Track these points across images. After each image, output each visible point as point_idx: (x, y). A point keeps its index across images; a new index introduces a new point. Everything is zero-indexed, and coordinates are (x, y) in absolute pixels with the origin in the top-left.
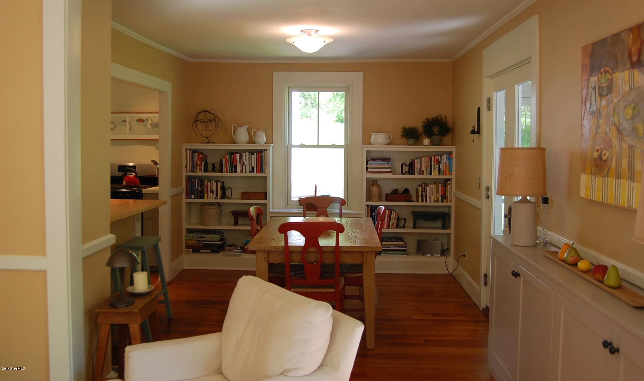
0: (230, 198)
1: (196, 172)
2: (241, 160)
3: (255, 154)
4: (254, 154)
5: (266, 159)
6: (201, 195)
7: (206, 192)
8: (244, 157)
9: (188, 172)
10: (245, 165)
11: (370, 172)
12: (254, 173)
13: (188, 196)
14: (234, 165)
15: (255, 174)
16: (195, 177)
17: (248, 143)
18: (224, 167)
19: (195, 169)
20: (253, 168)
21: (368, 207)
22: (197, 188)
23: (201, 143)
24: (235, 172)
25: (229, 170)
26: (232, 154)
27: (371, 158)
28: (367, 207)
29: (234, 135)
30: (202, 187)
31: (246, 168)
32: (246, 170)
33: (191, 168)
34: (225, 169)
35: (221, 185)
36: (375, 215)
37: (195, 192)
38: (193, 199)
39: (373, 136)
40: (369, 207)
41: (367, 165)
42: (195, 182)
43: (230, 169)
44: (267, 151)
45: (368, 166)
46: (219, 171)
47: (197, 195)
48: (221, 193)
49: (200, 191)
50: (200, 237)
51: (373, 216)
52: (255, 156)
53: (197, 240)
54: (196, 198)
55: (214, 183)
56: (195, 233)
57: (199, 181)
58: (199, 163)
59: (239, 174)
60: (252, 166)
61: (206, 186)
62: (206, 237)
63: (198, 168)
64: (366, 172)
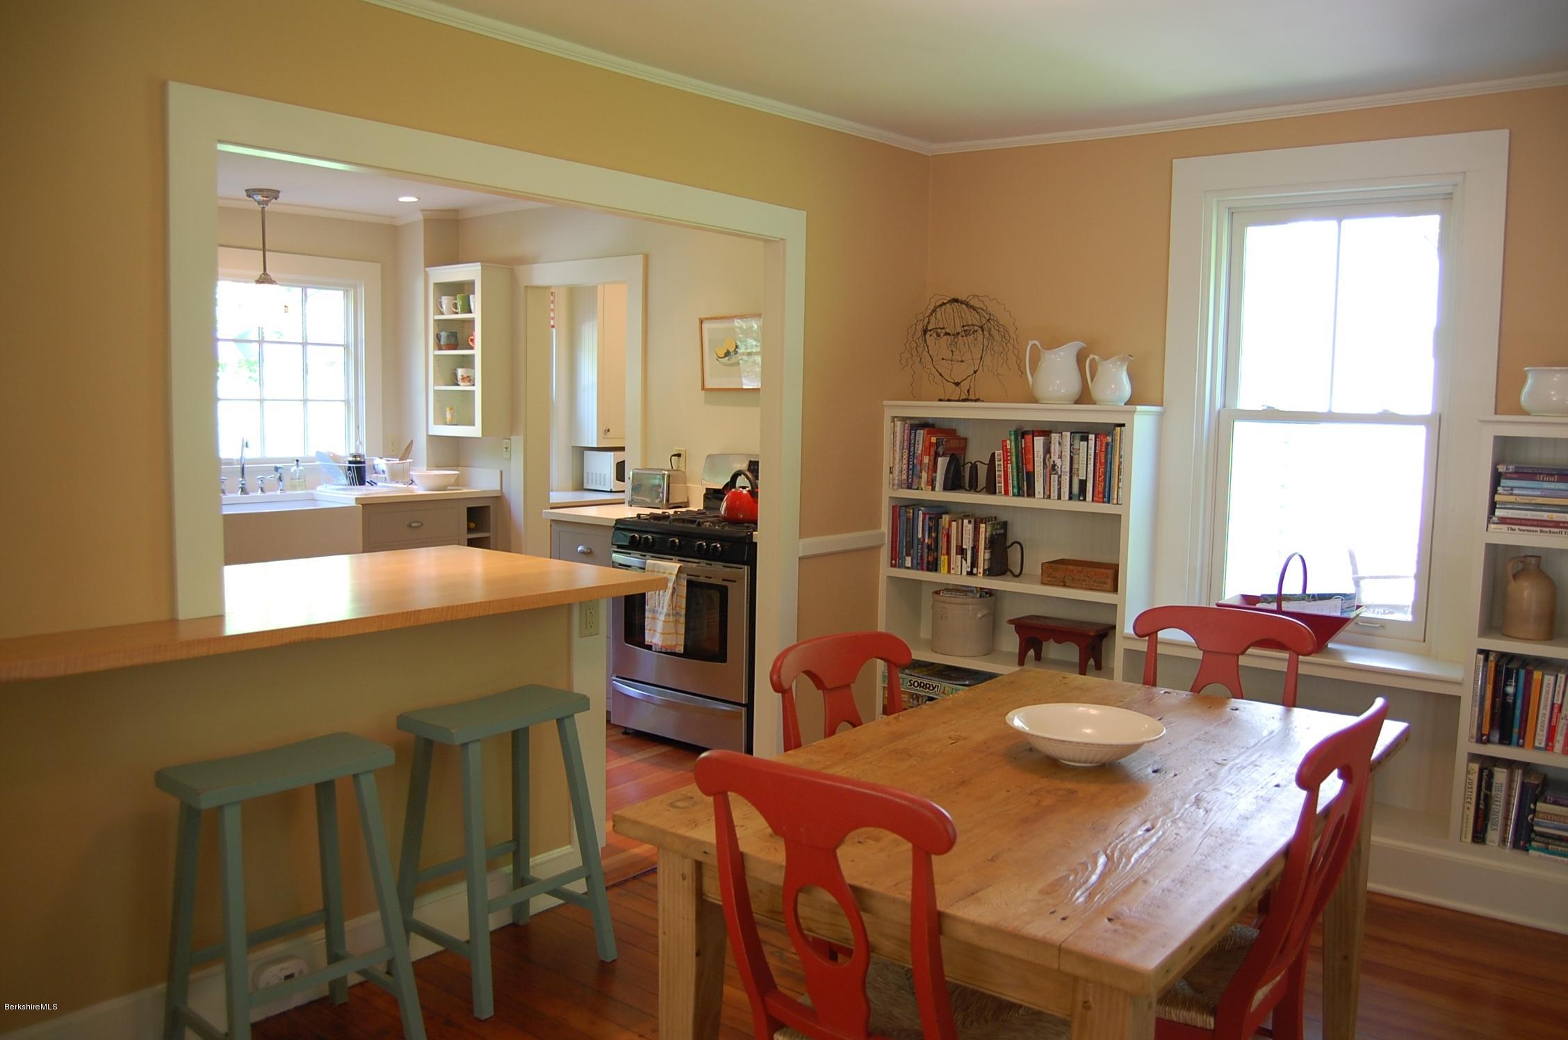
0: (1017, 576)
1: (917, 489)
2: (1048, 456)
3: (1092, 437)
4: (1085, 439)
5: (1120, 457)
6: (930, 559)
7: (944, 551)
8: (1055, 448)
9: (896, 487)
10: (1056, 473)
11: (1503, 521)
12: (1085, 499)
13: (896, 561)
14: (1028, 473)
15: (1089, 506)
16: (915, 504)
17: (1077, 402)
18: (1000, 476)
19: (916, 480)
20: (1083, 484)
21: (1486, 659)
22: (920, 536)
23: (940, 400)
24: (1029, 496)
25: (1013, 487)
26: (1024, 434)
27: (1511, 468)
28: (1481, 657)
29: (1032, 376)
30: (933, 535)
31: (1060, 483)
32: (1060, 489)
33: (904, 477)
34: (1003, 484)
35: (988, 534)
36: (1515, 695)
37: (915, 547)
38: (908, 568)
39: (1529, 382)
40: (1491, 658)
41: (1494, 492)
42: (915, 518)
43: (1015, 483)
44: (1123, 428)
45: (1497, 498)
46: (985, 490)
47: (919, 558)
48: (987, 556)
49: (929, 547)
50: (919, 685)
51: (1506, 695)
52: (1092, 443)
53: (914, 694)
54: (918, 566)
55: (968, 527)
56: (906, 671)
57: (927, 517)
58: (926, 460)
59: (1038, 502)
60: (1081, 478)
61: (945, 532)
62: (934, 688)
63: (924, 475)
64: (1489, 522)
